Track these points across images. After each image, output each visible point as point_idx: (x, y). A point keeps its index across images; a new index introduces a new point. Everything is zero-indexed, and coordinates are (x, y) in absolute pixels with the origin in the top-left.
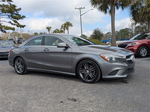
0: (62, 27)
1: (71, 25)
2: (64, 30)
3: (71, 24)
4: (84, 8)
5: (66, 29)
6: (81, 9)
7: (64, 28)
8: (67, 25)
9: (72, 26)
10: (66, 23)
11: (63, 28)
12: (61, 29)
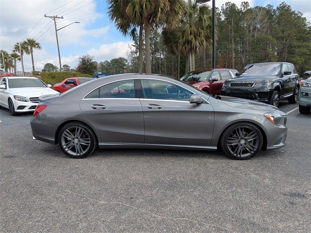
0: (17, 48)
1: (38, 46)
2: (22, 54)
3: (37, 44)
4: (62, 18)
5: (25, 53)
6: (56, 19)
7: (22, 51)
8: (29, 45)
9: (40, 47)
10: (27, 41)
11: (19, 50)
12: (14, 51)
